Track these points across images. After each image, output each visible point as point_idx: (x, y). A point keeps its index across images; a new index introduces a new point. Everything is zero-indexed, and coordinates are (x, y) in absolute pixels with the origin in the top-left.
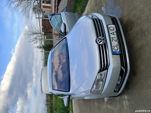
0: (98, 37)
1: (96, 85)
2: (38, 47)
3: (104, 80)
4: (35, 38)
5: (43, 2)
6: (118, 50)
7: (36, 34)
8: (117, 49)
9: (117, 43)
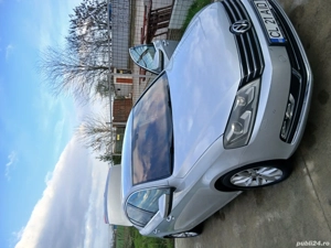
0: (233, 21)
1: (237, 125)
2: (102, 158)
3: (254, 106)
4: (98, 140)
5: (118, 72)
6: (281, 37)
7: (101, 131)
8: (278, 35)
9: (276, 26)
